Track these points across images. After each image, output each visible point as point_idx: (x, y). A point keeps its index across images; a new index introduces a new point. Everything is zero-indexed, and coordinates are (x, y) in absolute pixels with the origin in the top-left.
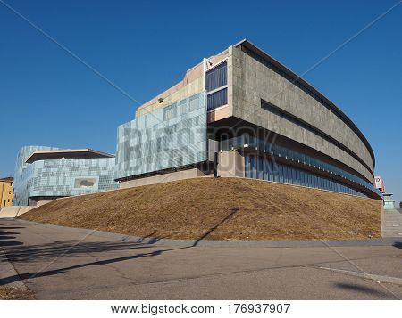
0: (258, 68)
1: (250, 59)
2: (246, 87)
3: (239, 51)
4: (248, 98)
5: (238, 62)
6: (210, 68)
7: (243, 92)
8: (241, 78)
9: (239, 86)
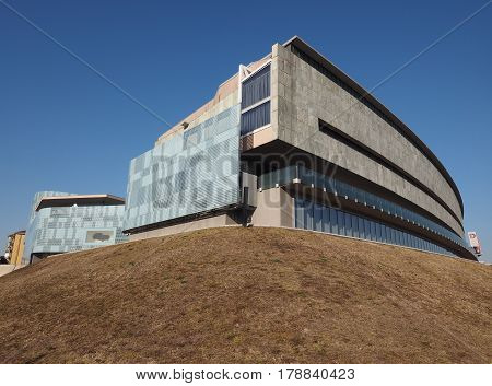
0: (314, 77)
1: (303, 65)
2: (297, 101)
3: (287, 52)
4: (300, 116)
5: (286, 67)
6: (248, 76)
7: (293, 106)
8: (290, 88)
9: (288, 98)
